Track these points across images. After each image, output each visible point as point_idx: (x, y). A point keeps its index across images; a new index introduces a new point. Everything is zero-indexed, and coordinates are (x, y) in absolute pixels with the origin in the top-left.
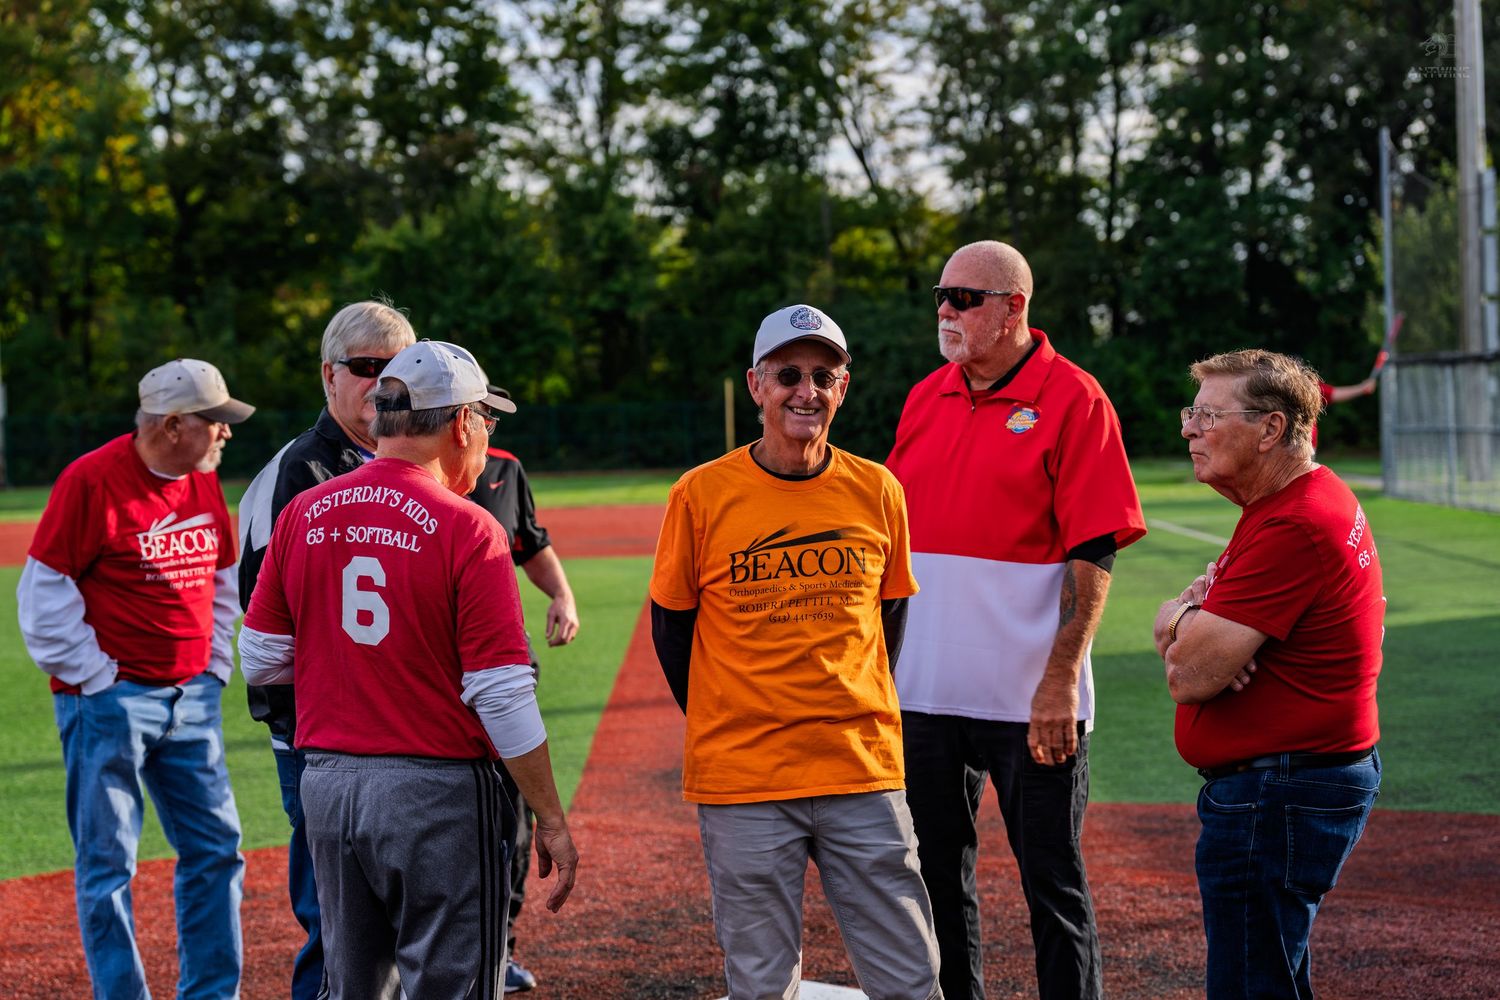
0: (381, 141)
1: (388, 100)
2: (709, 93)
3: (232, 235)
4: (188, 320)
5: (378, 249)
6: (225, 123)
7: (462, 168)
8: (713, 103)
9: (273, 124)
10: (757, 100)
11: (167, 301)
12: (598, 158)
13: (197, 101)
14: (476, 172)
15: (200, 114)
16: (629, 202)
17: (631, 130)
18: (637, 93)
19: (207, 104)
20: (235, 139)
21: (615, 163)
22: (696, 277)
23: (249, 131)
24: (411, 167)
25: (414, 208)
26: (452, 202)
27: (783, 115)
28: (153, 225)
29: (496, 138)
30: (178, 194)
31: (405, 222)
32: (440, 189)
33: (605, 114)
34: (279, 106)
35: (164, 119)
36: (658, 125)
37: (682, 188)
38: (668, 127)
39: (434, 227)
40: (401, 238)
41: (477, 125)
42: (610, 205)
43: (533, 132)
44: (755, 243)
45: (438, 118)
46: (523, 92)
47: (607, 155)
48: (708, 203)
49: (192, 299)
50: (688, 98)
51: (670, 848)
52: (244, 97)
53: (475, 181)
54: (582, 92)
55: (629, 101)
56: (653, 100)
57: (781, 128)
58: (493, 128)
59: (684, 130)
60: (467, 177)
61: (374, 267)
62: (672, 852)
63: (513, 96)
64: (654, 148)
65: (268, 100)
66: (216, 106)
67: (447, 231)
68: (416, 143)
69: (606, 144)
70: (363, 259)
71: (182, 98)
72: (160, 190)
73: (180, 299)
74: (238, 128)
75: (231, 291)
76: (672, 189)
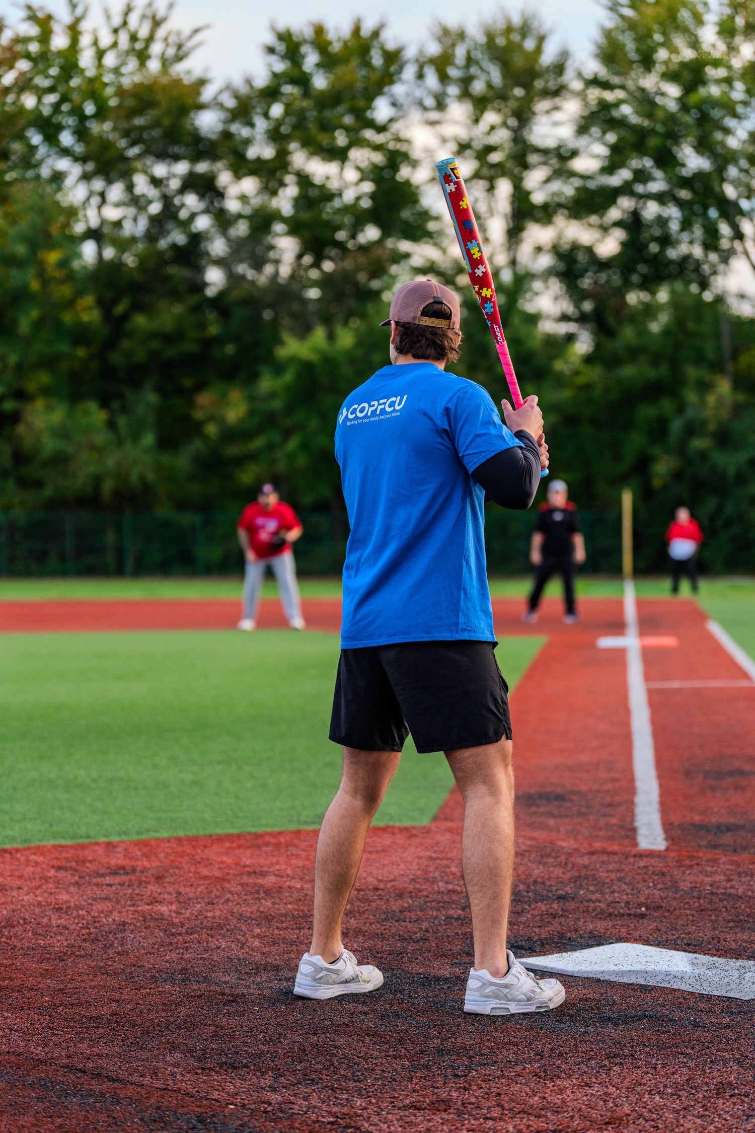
0: (300, 257)
1: (306, 216)
2: (614, 214)
3: (155, 345)
4: (111, 425)
5: (294, 359)
6: (151, 237)
7: (375, 284)
8: (618, 224)
9: (196, 239)
10: (662, 222)
11: (92, 406)
12: (507, 276)
13: (125, 217)
14: (388, 287)
15: (128, 229)
16: (533, 319)
17: (539, 249)
18: (545, 214)
19: (135, 220)
20: (160, 254)
21: (522, 281)
22: (598, 392)
23: (174, 246)
24: (326, 282)
25: (328, 321)
26: (363, 316)
27: (685, 236)
28: (80, 335)
29: (407, 256)
30: (106, 306)
31: (319, 335)
32: (352, 303)
33: (514, 233)
34: (203, 223)
35: (94, 234)
36: (565, 246)
37: (588, 306)
38: (575, 247)
39: (346, 339)
40: (316, 350)
41: (390, 243)
42: (516, 320)
43: (444, 251)
44: (656, 359)
45: (353, 236)
46: (433, 213)
47: (515, 273)
48: (611, 320)
49: (116, 405)
50: (594, 219)
51: (524, 848)
52: (170, 212)
53: (386, 296)
54: (491, 212)
55: (537, 221)
56: (560, 220)
57: (684, 249)
58: (405, 246)
59: (589, 250)
60: (377, 294)
61: (288, 377)
62: (526, 851)
63: (426, 216)
64: (562, 267)
65: (193, 216)
66: (143, 224)
67: (359, 343)
68: (331, 259)
69: (513, 263)
70: (279, 368)
71: (112, 213)
72: (88, 300)
73: (104, 403)
74: (163, 244)
75: (152, 398)
76: (577, 305)
